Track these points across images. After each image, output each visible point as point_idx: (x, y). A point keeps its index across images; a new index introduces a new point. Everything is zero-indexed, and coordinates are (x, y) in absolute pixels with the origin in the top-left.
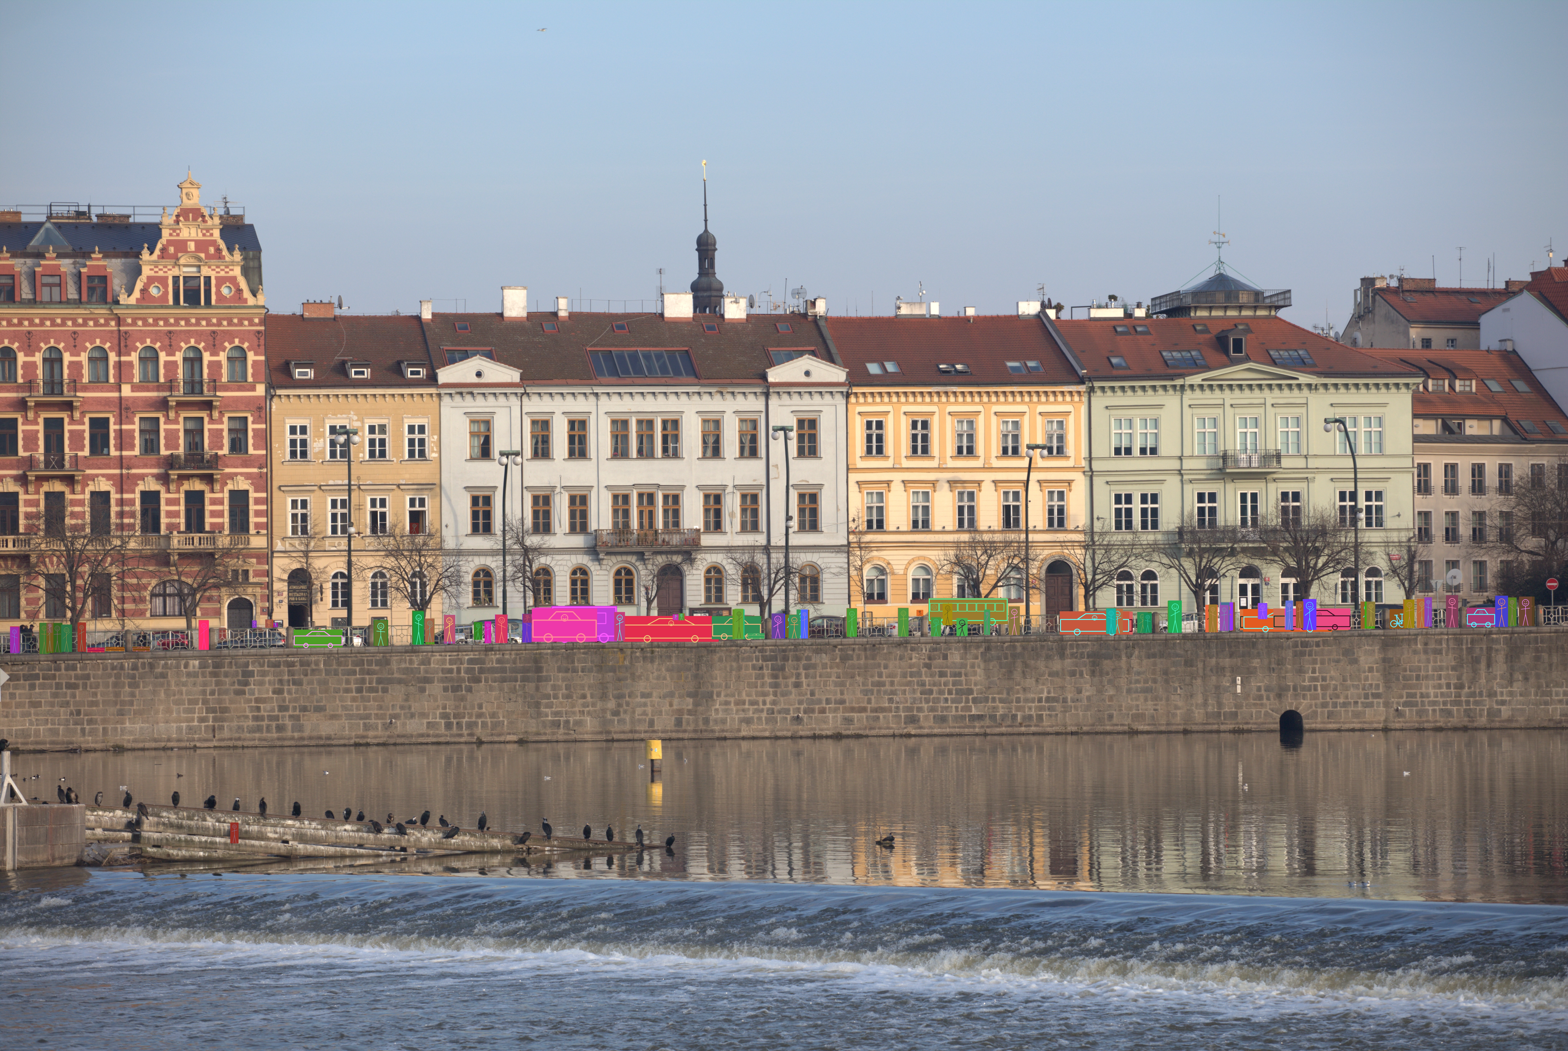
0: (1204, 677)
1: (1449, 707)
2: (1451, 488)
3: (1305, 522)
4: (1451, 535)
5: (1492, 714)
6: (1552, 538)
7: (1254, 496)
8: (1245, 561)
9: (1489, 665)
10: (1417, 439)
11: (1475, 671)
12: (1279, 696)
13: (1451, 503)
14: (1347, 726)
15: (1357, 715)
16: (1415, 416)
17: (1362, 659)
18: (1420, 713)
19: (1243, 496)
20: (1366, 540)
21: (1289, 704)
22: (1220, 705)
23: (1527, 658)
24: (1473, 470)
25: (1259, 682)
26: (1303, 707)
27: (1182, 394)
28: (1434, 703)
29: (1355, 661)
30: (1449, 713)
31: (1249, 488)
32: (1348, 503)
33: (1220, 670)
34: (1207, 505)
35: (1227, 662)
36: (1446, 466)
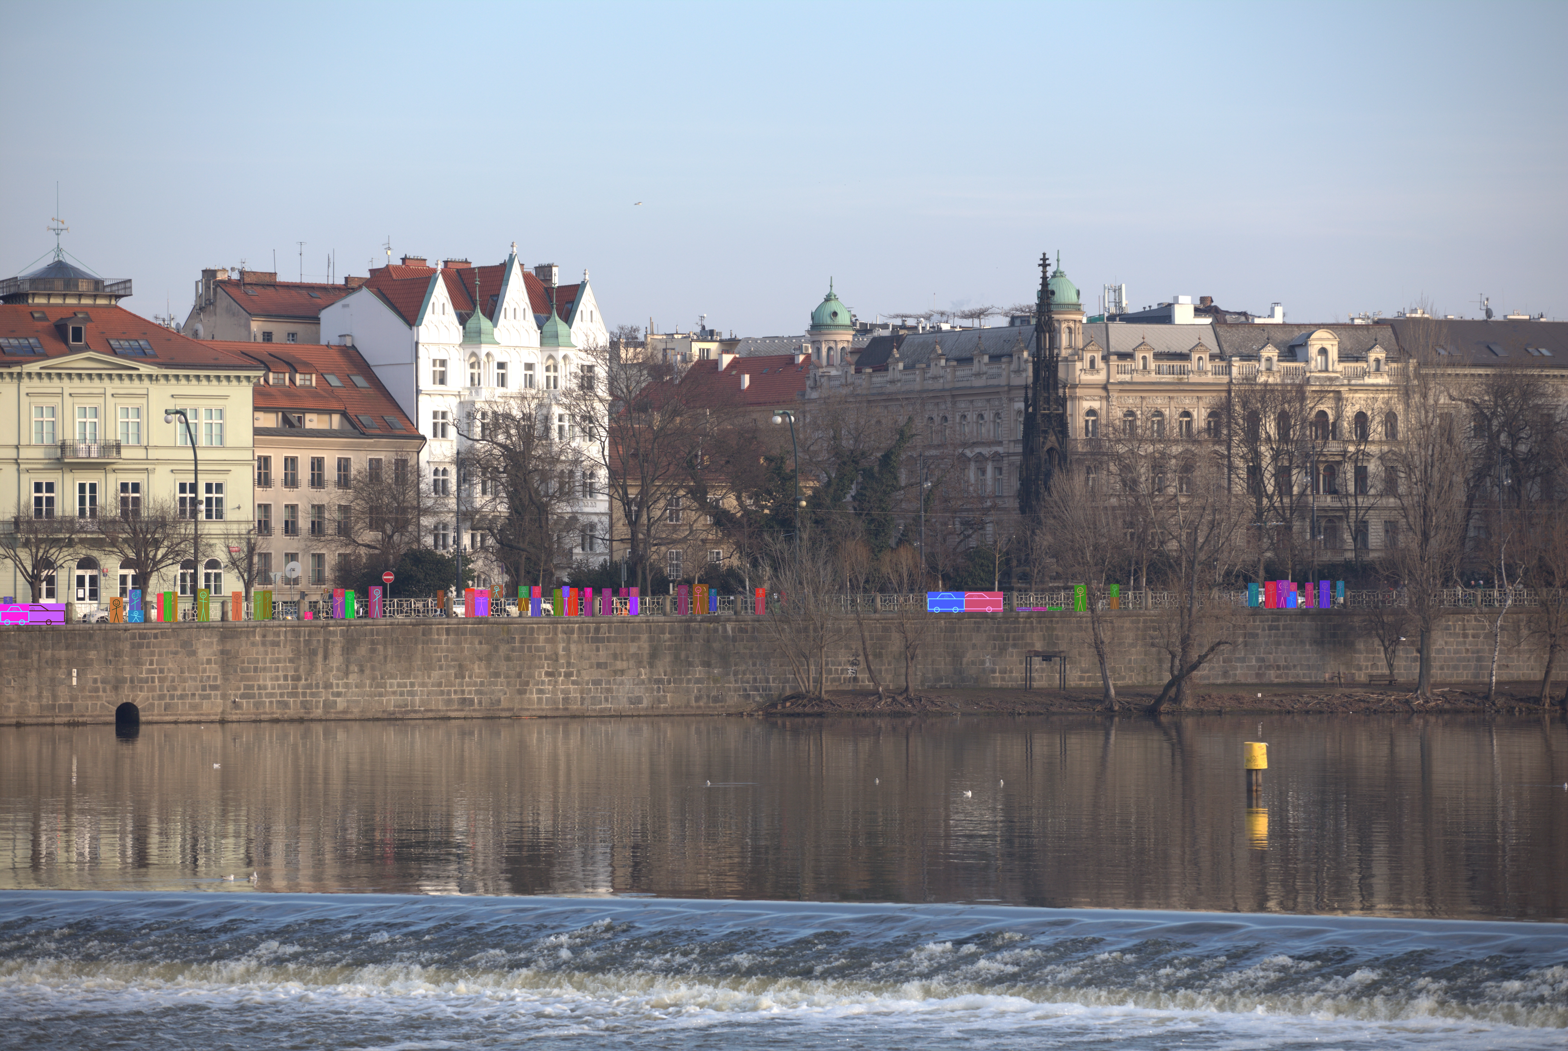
0: (39, 670)
1: (286, 699)
2: (291, 481)
3: (144, 513)
4: (290, 528)
5: (328, 705)
6: (389, 532)
7: (93, 487)
8: (83, 552)
9: (326, 657)
10: (257, 431)
11: (312, 664)
12: (116, 688)
13: (290, 496)
14: (184, 718)
15: (194, 707)
16: (256, 409)
17: (200, 651)
18: (257, 705)
19: (82, 487)
20: (206, 532)
21: (126, 696)
22: (55, 697)
23: (363, 650)
24: (313, 464)
25: (96, 673)
26: (140, 699)
27: (19, 381)
28: (271, 695)
29: (193, 653)
30: (286, 705)
31: (88, 478)
32: (188, 495)
33: (55, 663)
34: (44, 495)
35: (63, 654)
36: (286, 459)
